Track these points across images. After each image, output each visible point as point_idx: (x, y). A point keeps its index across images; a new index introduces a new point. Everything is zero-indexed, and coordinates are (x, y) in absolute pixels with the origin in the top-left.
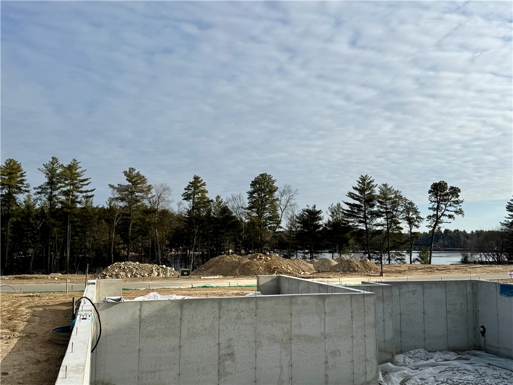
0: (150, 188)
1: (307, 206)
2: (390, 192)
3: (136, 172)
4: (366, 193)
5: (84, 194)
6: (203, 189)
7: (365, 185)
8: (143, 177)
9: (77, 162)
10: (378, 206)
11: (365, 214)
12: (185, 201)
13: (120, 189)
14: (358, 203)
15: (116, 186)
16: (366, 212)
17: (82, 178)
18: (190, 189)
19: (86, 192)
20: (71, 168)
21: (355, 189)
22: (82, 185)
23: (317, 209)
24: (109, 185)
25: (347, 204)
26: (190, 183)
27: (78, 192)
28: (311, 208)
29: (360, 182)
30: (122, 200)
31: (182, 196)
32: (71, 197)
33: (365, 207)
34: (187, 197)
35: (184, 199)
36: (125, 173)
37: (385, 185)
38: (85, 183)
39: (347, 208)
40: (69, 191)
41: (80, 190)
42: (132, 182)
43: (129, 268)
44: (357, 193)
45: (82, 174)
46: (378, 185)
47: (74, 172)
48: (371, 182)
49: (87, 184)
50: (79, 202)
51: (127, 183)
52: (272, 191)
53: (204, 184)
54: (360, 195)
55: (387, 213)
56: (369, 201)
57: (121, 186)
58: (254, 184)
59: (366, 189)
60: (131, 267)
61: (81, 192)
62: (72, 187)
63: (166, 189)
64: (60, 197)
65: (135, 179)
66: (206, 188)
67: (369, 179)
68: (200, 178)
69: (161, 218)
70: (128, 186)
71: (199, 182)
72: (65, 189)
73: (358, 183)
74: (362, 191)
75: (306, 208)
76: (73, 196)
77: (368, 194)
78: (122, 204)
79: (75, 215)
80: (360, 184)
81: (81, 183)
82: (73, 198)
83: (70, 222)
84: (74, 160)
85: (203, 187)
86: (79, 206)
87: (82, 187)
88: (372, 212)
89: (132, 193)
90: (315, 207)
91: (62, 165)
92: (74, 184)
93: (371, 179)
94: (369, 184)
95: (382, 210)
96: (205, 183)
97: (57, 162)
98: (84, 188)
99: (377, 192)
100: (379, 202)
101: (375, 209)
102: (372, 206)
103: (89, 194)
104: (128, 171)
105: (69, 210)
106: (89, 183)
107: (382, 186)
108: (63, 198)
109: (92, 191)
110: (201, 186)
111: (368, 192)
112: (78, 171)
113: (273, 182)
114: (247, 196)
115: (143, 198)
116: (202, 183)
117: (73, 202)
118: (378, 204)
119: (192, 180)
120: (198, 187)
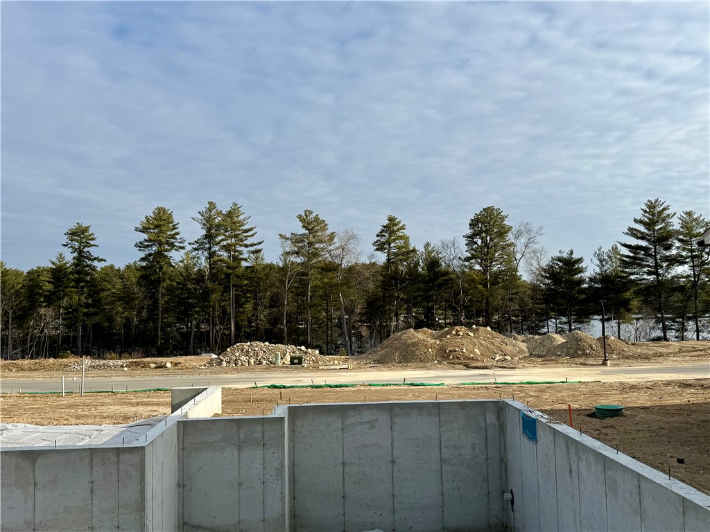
0: (332, 236)
1: (560, 252)
2: (698, 224)
3: (314, 215)
4: (656, 228)
5: (251, 249)
6: (400, 234)
7: (654, 215)
8: (324, 221)
9: (238, 206)
10: (678, 248)
11: (656, 259)
12: (378, 252)
14: (644, 243)
15: (288, 235)
16: (658, 257)
17: (245, 228)
18: (384, 236)
19: (252, 245)
20: (230, 214)
21: (641, 222)
23: (575, 256)
24: (280, 235)
25: (625, 246)
26: (384, 227)
27: (241, 245)
28: (565, 255)
29: (645, 211)
30: (297, 253)
31: (374, 245)
32: (232, 253)
33: (655, 249)
34: (380, 247)
35: (377, 249)
36: (300, 217)
37: (689, 214)
38: (250, 233)
39: (625, 251)
40: (229, 245)
41: (244, 242)
42: (308, 229)
43: (254, 350)
44: (642, 228)
45: (245, 222)
46: (678, 215)
47: (236, 219)
48: (665, 209)
50: (245, 260)
51: (304, 231)
52: (503, 232)
53: (403, 228)
54: (646, 231)
55: (693, 257)
56: (663, 240)
57: (295, 235)
58: (473, 224)
59: (657, 222)
61: (246, 246)
62: (233, 239)
63: (352, 237)
64: (221, 253)
65: (312, 224)
66: (406, 232)
67: (661, 205)
68: (397, 218)
69: (345, 278)
70: (304, 234)
71: (396, 225)
72: (225, 243)
73: (642, 212)
74: (649, 225)
75: (559, 255)
76: (235, 251)
78: (299, 260)
79: (238, 277)
80: (647, 215)
81: (244, 234)
82: (237, 254)
83: (234, 286)
84: (235, 204)
85: (402, 231)
86: (244, 264)
87: (246, 239)
88: (667, 256)
89: (310, 244)
90: (572, 253)
91: (221, 211)
92: (236, 236)
93: (665, 205)
94: (661, 212)
95: (684, 254)
96: (404, 225)
97: (214, 208)
98: (249, 242)
99: (676, 224)
100: (680, 240)
101: (674, 252)
102: (668, 248)
104: (303, 214)
105: (231, 271)
106: (255, 234)
107: (684, 216)
108: (224, 254)
109: (260, 243)
110: (398, 230)
111: (660, 227)
112: (242, 217)
113: (503, 219)
114: (464, 241)
115: (323, 249)
116: (401, 225)
117: (237, 259)
118: (678, 244)
119: (386, 222)
120: (394, 232)
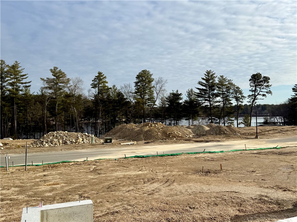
0: (68, 80)
1: (173, 91)
2: (225, 81)
3: (59, 69)
4: (210, 82)
5: (24, 85)
6: (104, 81)
7: (209, 76)
8: (64, 73)
9: (18, 63)
10: (217, 90)
11: (209, 95)
12: (93, 89)
13: (48, 81)
14: (204, 88)
15: (46, 79)
16: (210, 94)
17: (22, 74)
18: (96, 81)
19: (25, 83)
20: (14, 67)
21: (203, 79)
22: (23, 79)
23: (179, 93)
24: (41, 79)
25: (198, 89)
26: (96, 77)
27: (20, 83)
28: (175, 92)
29: (206, 75)
30: (50, 88)
31: (91, 85)
32: (15, 87)
33: (209, 90)
34: (94, 86)
35: (92, 87)
36: (51, 70)
37: (222, 77)
38: (24, 77)
39: (198, 91)
40: (14, 83)
41: (21, 82)
42: (56, 77)
43: (61, 136)
44: (204, 82)
45: (22, 71)
46: (218, 77)
47: (16, 70)
48: (213, 74)
49: (26, 78)
50: (21, 90)
51: (53, 77)
52: (150, 81)
53: (105, 78)
54: (206, 83)
55: (223, 94)
56: (212, 87)
57: (48, 79)
58: (138, 77)
59: (210, 79)
60: (62, 135)
61: (22, 83)
62: (15, 80)
63: (79, 81)
64: (8, 87)
65: (58, 75)
66: (107, 80)
67: (212, 73)
68: (102, 73)
69: (77, 100)
70: (54, 79)
71: (102, 76)
72: (11, 82)
73: (205, 75)
74: (207, 80)
75: (172, 92)
76: (17, 86)
77: (211, 82)
78: (50, 91)
79: (18, 99)
80: (206, 76)
81: (21, 77)
82: (17, 87)
83: (16, 103)
84: (16, 62)
85: (105, 79)
86: (21, 93)
87: (22, 80)
88: (214, 93)
89: (57, 84)
90: (177, 91)
91: (8, 65)
92: (16, 78)
93: (213, 73)
94: (212, 75)
95: (219, 92)
96: (105, 76)
97: (4, 63)
98: (24, 81)
99: (217, 81)
100: (218, 87)
101: (216, 92)
102: (214, 90)
103: (28, 85)
104: (53, 69)
105: (14, 96)
106: (27, 77)
107: (220, 77)
108: (10, 87)
109: (29, 82)
110: (103, 78)
111: (211, 81)
112: (19, 69)
113: (151, 75)
114: (134, 84)
115: (64, 87)
116: (104, 76)
117: (17, 90)
118: (217, 89)
119: (97, 75)
120: (101, 79)
